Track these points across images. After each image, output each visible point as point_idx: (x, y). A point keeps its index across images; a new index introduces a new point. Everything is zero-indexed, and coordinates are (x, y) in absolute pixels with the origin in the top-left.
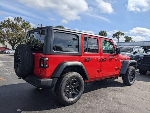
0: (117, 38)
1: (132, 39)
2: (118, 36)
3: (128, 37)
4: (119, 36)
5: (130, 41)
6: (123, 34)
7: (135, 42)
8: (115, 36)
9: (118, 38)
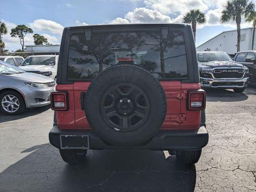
0: (19, 37)
1: (46, 39)
2: (22, 33)
3: (40, 37)
4: (24, 33)
5: (44, 44)
6: (30, 31)
7: (52, 45)
8: (15, 34)
9: (22, 37)
